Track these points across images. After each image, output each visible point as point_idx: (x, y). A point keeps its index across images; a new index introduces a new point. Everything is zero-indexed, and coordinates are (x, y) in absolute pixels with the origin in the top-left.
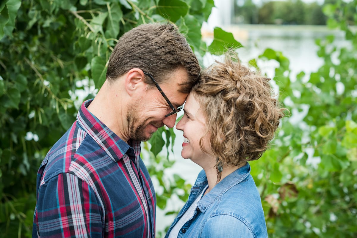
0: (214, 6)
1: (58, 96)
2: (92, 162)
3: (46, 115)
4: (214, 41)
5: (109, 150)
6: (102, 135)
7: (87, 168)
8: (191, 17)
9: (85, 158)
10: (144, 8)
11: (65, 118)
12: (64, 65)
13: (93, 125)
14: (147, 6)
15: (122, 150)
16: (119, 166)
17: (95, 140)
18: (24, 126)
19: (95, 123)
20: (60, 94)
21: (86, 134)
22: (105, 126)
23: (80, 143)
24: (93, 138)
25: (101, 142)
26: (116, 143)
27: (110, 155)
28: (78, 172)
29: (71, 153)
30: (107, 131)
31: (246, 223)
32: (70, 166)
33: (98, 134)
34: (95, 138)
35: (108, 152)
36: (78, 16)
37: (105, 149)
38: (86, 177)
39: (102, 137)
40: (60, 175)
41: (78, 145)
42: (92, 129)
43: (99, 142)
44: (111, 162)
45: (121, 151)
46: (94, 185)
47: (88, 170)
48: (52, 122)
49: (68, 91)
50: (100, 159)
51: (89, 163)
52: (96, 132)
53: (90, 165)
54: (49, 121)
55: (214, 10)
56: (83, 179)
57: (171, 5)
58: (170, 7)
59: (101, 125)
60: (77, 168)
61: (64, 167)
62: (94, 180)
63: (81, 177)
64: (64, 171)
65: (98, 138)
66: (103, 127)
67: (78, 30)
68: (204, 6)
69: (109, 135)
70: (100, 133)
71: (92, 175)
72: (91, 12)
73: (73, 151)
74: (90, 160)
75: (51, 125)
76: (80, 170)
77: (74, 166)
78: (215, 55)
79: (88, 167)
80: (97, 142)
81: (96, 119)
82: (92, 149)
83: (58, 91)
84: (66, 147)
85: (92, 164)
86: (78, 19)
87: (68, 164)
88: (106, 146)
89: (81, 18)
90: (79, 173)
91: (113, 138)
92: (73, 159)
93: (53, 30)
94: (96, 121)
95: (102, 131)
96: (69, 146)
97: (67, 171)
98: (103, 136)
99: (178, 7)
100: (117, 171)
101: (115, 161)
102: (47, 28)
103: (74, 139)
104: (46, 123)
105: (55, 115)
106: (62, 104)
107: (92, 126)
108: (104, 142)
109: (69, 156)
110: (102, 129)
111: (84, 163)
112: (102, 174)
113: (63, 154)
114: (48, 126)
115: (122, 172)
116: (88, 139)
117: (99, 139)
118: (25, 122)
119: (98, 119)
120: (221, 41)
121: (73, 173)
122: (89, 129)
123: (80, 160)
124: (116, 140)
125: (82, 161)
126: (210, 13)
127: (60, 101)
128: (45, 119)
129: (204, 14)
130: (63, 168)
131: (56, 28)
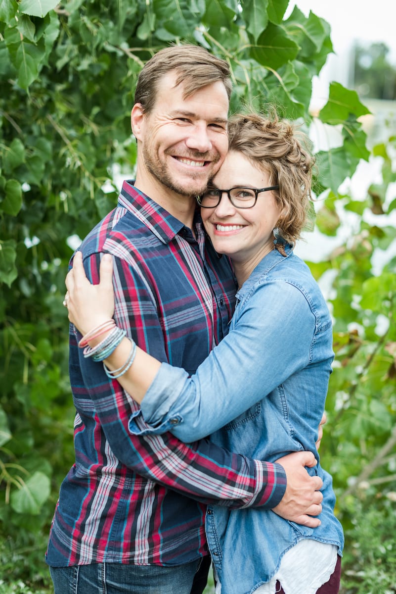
0: (332, 51)
1: (93, 174)
2: (133, 239)
3: (75, 201)
4: (328, 102)
5: (156, 228)
6: (146, 210)
7: (125, 246)
8: (299, 64)
9: (123, 235)
10: (229, 48)
11: (104, 205)
12: (99, 132)
13: (135, 199)
14: (234, 46)
15: (173, 227)
16: (171, 251)
17: (138, 217)
18: (41, 215)
19: (137, 197)
20: (97, 171)
21: (126, 210)
22: (150, 199)
23: (118, 220)
24: (135, 215)
25: (145, 219)
26: (164, 219)
27: (157, 234)
28: (114, 249)
29: (106, 232)
30: (152, 205)
31: (303, 291)
32: (105, 244)
33: (142, 210)
34: (138, 214)
35: (155, 231)
36: (131, 56)
37: (152, 228)
38: (126, 256)
39: (146, 213)
40: (92, 256)
41: (115, 222)
42: (133, 204)
43: (143, 219)
44: (160, 244)
45: (172, 229)
46: (137, 266)
47: (127, 248)
48: (83, 212)
49: (106, 166)
50: (144, 238)
51: (129, 240)
52: (139, 207)
53: (129, 242)
54: (77, 209)
55: (330, 57)
56: (121, 257)
57: (273, 45)
58: (270, 47)
59: (145, 198)
60: (113, 246)
61: (98, 246)
62: (137, 259)
63: (118, 256)
64: (97, 251)
65: (141, 214)
66: (147, 200)
67: (132, 76)
68: (318, 50)
69: (156, 209)
70: (144, 208)
71: (133, 254)
72: (151, 50)
73: (109, 229)
74: (130, 237)
75: (80, 216)
76: (116, 248)
77: (109, 244)
78: (328, 123)
79: (127, 245)
80: (139, 219)
81: (138, 192)
82: (134, 227)
83: (93, 166)
84: (100, 227)
85: (133, 242)
86: (132, 60)
87: (102, 242)
88: (152, 224)
89: (136, 59)
90: (116, 250)
91: (161, 213)
92: (108, 236)
93: (92, 75)
94: (137, 194)
95: (146, 206)
96: (105, 225)
97: (100, 250)
98: (148, 212)
99: (282, 48)
100: (168, 256)
101: (165, 243)
102: (83, 72)
103: (111, 219)
104: (73, 213)
105: (88, 200)
106: (99, 185)
107: (133, 201)
108: (150, 219)
109: (103, 235)
110: (146, 203)
111: (121, 240)
112: (146, 255)
113: (97, 233)
114: (76, 216)
115: (175, 258)
116: (129, 215)
117: (143, 216)
118: (42, 209)
119: (141, 191)
120: (338, 103)
121: (107, 252)
122: (130, 204)
123: (116, 236)
124: (165, 216)
125: (119, 238)
126: (323, 63)
127: (97, 180)
128: (73, 206)
129: (316, 63)
130: (96, 247)
131: (96, 72)
